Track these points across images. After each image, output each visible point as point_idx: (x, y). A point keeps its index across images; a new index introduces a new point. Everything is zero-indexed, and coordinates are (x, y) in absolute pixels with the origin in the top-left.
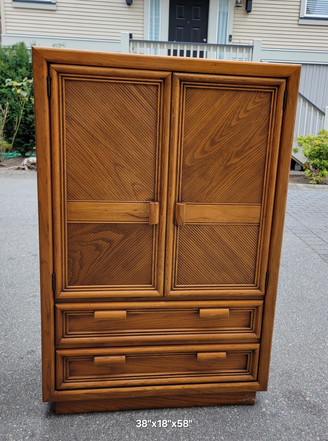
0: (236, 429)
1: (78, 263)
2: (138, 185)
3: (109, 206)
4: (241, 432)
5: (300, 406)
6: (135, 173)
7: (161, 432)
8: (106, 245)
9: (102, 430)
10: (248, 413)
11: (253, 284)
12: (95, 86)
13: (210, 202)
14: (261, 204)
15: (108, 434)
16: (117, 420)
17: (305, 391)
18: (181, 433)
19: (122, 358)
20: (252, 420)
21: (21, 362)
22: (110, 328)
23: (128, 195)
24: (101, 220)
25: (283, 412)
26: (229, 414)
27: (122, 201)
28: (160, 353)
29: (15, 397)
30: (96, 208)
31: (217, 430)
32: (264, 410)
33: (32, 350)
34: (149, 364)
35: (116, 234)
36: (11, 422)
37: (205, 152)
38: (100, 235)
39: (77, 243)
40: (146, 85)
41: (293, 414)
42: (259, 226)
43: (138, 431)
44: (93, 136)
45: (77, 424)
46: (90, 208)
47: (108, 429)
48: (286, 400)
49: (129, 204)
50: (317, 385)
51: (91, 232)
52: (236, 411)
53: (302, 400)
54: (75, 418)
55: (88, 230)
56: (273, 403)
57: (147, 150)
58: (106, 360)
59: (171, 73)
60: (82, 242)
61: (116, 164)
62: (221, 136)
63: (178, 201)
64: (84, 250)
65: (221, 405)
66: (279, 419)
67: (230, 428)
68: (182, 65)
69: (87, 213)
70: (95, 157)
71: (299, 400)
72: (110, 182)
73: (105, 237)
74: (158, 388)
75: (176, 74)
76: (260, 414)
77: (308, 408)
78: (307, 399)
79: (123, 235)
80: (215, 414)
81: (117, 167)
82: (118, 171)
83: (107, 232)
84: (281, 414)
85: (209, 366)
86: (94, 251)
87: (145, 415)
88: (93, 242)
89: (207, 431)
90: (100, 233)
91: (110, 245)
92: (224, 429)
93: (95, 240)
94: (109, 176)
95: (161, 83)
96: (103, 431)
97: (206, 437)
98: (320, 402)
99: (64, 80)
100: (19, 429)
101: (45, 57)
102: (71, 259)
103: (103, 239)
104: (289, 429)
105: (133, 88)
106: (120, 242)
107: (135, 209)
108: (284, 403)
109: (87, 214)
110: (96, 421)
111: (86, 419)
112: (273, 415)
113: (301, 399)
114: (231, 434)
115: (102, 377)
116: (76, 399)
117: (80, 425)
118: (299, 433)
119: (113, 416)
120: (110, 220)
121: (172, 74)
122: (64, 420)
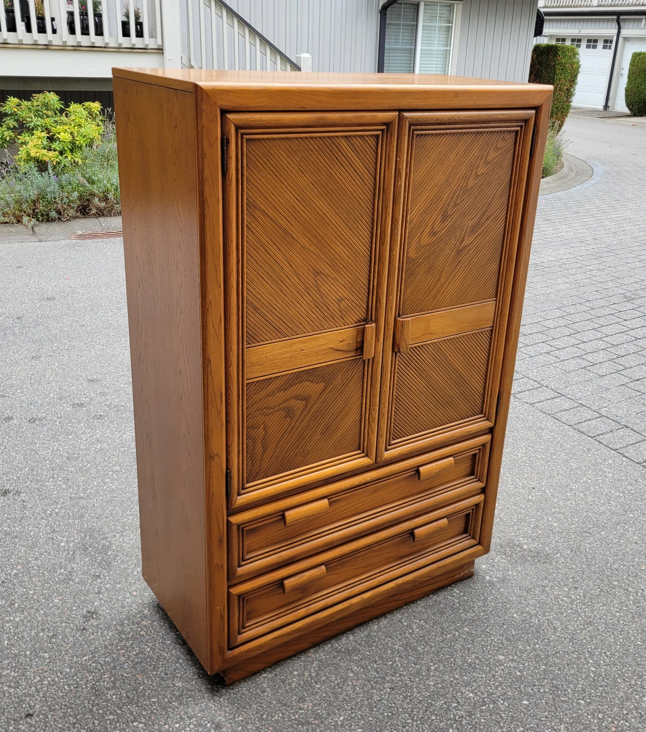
0: (474, 612)
1: (261, 445)
2: (347, 301)
3: (306, 342)
4: (482, 614)
5: (523, 559)
6: (343, 283)
7: (389, 652)
8: (300, 404)
9: (311, 680)
10: (473, 589)
11: (480, 414)
12: (289, 145)
13: (436, 307)
14: (495, 299)
15: (324, 682)
16: (319, 660)
17: (516, 539)
18: (413, 643)
19: (321, 569)
20: (483, 594)
21: (89, 636)
22: (302, 532)
23: (332, 320)
24: (294, 368)
25: (510, 573)
26: (453, 599)
27: (324, 331)
28: (368, 547)
29: (136, 689)
30: (287, 349)
31: (454, 622)
32: (488, 578)
33: (89, 612)
34: (352, 566)
35: (314, 384)
36: (165, 724)
37: (435, 234)
38: (293, 391)
39: (260, 412)
40: (362, 136)
41: (522, 570)
42: (491, 331)
43: (359, 662)
44: (285, 231)
45: (268, 687)
46: (280, 351)
47: (317, 674)
48: (504, 557)
49: (333, 334)
50: (524, 526)
51: (279, 390)
52: (458, 591)
53: (520, 551)
54: (258, 679)
55: (276, 387)
56: (492, 567)
57: (359, 242)
58: (301, 579)
59: (397, 113)
60: (267, 409)
61: (317, 273)
62: (455, 205)
63: (399, 316)
64: (269, 422)
65: (435, 591)
66: (512, 583)
67: (466, 615)
68: (414, 100)
69: (275, 361)
70: (288, 265)
71: (517, 552)
72: (307, 303)
73: (298, 393)
74: (366, 596)
75: (406, 114)
76: (487, 585)
77: (533, 557)
78: (525, 547)
79: (323, 385)
80: (436, 604)
81: (318, 277)
82: (320, 283)
83: (302, 384)
84: (509, 575)
85: (424, 544)
86: (284, 419)
87: (351, 638)
88: (281, 406)
89: (443, 628)
90: (292, 388)
91: (306, 404)
92: (460, 618)
93: (285, 401)
94: (307, 294)
95: (382, 130)
96: (313, 681)
97: (446, 636)
98: (541, 546)
99: (245, 141)
100: (189, 727)
101: (220, 103)
102: (251, 441)
103: (297, 398)
104: (530, 589)
105: (344, 144)
106: (320, 395)
107: (341, 340)
108: (504, 561)
109: (274, 363)
110: (291, 673)
111: (276, 675)
112: (503, 580)
113: (519, 549)
114: (473, 620)
115: (293, 606)
116: (259, 652)
117: (275, 686)
118: (543, 591)
119: (310, 657)
120: (307, 365)
121: (399, 115)
122: (244, 689)
